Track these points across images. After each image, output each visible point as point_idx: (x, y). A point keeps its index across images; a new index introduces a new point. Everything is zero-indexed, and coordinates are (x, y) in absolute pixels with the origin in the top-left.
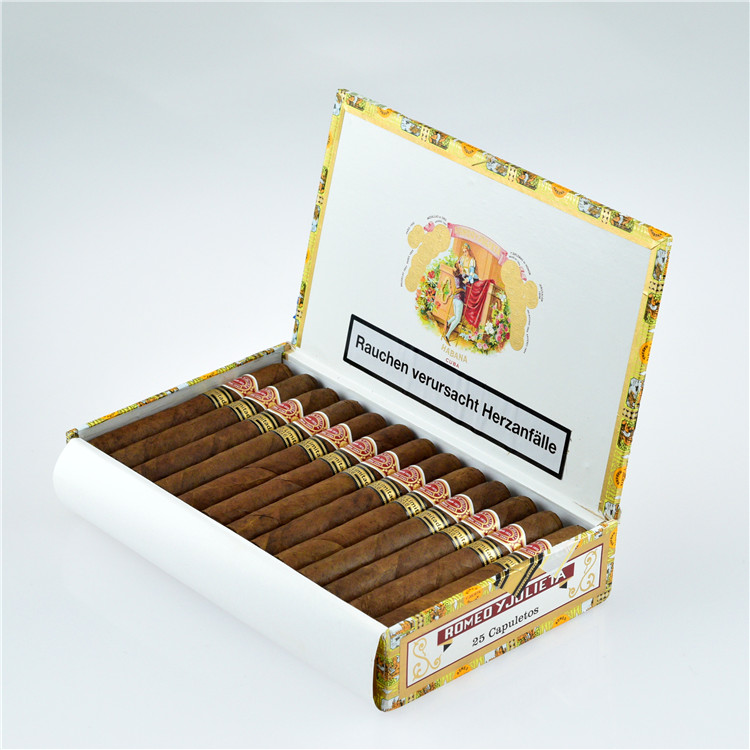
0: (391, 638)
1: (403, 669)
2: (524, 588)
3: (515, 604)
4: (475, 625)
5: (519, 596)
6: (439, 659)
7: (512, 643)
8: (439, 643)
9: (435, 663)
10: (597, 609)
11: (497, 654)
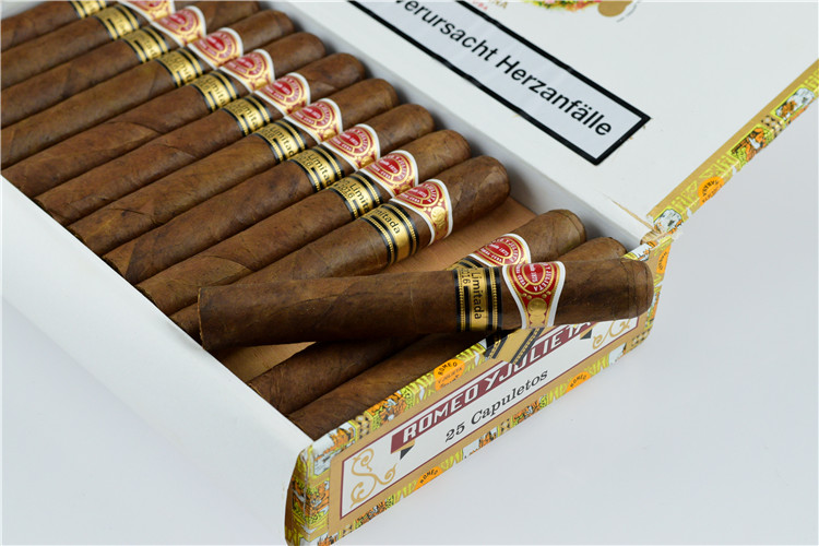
0: (316, 460)
1: (334, 498)
2: (529, 350)
3: (513, 374)
4: (450, 414)
5: (519, 363)
6: (393, 470)
7: (505, 425)
8: (393, 450)
9: (387, 477)
10: (629, 355)
11: (482, 443)
